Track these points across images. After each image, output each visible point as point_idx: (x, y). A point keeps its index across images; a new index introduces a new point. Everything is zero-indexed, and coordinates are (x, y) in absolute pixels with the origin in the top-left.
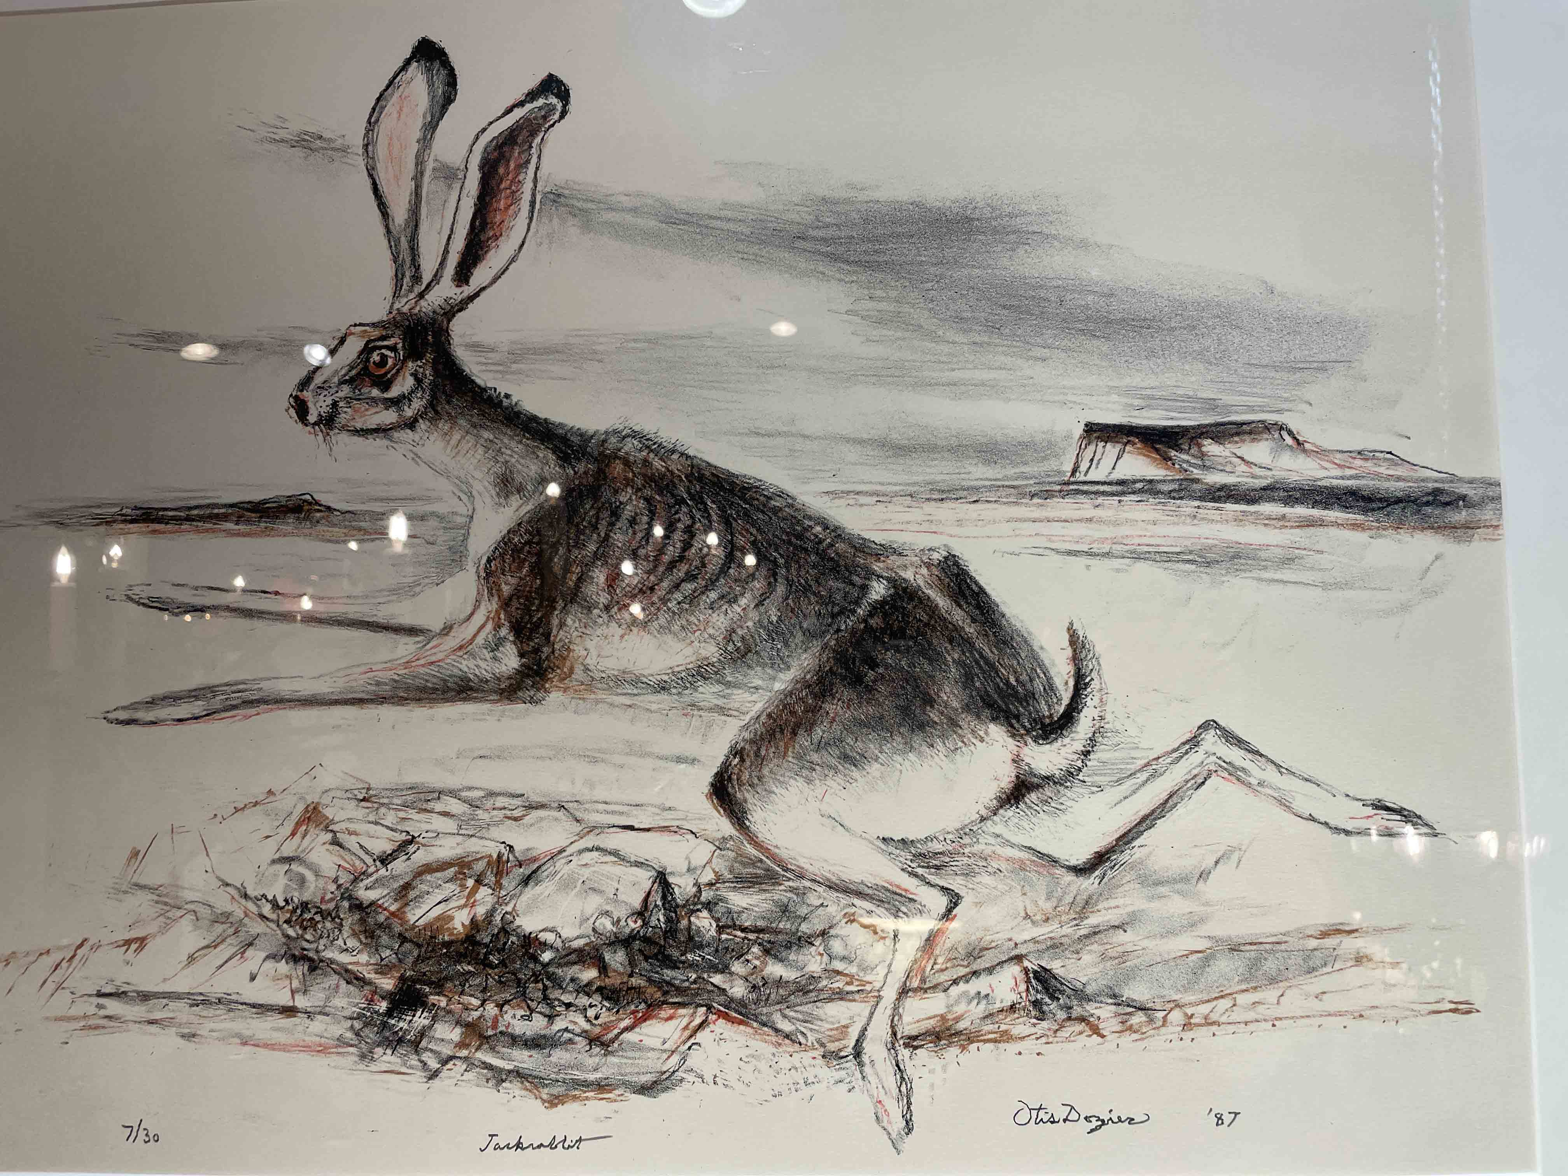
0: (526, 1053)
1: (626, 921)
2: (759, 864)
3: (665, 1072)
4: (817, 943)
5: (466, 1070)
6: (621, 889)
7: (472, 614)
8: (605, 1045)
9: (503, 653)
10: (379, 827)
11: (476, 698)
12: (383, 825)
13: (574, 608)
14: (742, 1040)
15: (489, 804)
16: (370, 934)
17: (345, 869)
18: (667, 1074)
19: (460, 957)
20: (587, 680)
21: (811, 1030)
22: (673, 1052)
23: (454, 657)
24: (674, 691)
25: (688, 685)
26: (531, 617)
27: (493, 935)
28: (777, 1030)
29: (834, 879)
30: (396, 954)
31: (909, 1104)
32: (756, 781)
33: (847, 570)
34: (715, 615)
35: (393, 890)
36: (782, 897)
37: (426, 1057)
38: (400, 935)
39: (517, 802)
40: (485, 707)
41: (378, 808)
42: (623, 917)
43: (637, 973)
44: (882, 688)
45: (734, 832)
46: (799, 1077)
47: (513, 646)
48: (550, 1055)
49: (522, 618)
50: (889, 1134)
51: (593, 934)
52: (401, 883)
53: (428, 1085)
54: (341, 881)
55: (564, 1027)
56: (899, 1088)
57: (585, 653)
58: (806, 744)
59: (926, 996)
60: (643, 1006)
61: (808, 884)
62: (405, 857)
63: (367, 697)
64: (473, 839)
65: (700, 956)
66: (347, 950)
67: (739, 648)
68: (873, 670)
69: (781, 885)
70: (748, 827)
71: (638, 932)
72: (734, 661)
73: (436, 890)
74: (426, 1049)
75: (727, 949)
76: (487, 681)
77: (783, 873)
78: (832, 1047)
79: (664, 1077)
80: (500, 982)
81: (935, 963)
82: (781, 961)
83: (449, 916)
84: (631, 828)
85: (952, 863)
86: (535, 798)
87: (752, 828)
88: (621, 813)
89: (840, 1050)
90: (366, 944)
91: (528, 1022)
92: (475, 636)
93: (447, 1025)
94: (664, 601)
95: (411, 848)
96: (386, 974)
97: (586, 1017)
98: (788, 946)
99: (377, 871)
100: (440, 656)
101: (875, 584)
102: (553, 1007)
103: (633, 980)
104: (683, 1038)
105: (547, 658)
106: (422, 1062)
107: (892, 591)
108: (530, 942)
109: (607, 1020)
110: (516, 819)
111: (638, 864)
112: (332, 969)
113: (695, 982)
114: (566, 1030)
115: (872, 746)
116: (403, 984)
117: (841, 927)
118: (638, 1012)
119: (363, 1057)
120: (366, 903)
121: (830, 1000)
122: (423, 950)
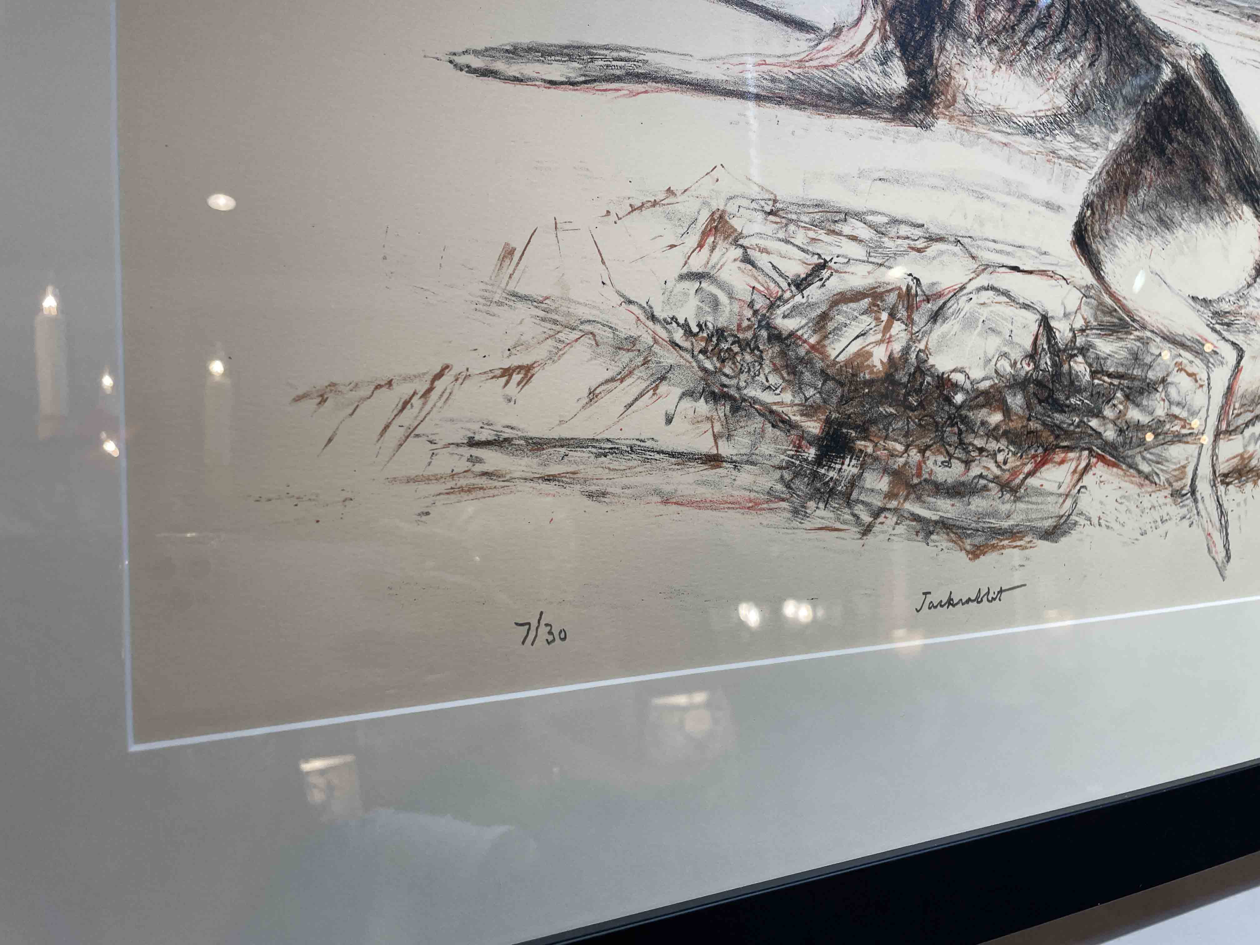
0: (949, 502)
1: (1021, 364)
2: (1114, 314)
3: (1062, 516)
4: (1160, 389)
5: (897, 523)
6: (1014, 331)
7: (859, 19)
8: (1014, 491)
9: (892, 68)
10: (790, 247)
11: (870, 113)
12: (794, 245)
13: (951, 34)
14: (1117, 482)
15: (893, 231)
16: (792, 370)
17: (760, 292)
18: (1064, 518)
19: (884, 398)
20: (968, 111)
21: (1162, 470)
22: (1067, 496)
23: (846, 64)
24: (1038, 135)
25: (1048, 132)
26: (914, 35)
27: (910, 375)
28: (1139, 472)
29: (1165, 331)
30: (820, 393)
31: (1227, 534)
32: (1104, 235)
33: (1146, 48)
34: (1062, 66)
35: (811, 320)
36: (1133, 346)
37: (859, 509)
38: (822, 371)
39: (918, 232)
40: (880, 125)
41: (786, 225)
42: (1019, 359)
43: (1033, 417)
44: (1178, 162)
45: (1095, 282)
46: (1156, 515)
47: (900, 62)
48: (969, 504)
49: (906, 33)
50: (1217, 563)
51: (995, 375)
52: (819, 312)
53: (862, 542)
54: (757, 307)
55: (979, 473)
56: (1220, 520)
57: (964, 82)
58: (1135, 204)
59: (1231, 437)
60: (1040, 450)
61: (1149, 334)
62: (819, 284)
63: (763, 94)
64: (882, 268)
65: (1080, 400)
66: (769, 387)
67: (1081, 103)
68: (1171, 144)
69: (1131, 334)
70: (1103, 278)
71: (1032, 374)
72: (1079, 115)
73: (853, 323)
74: (858, 501)
75: (1099, 393)
76: (879, 97)
77: (1131, 323)
78: (1177, 485)
79: (1062, 521)
80: (920, 425)
81: (1234, 409)
82: (1138, 406)
83: (868, 352)
84: (1016, 269)
85: (1236, 322)
86: (935, 230)
87: (1107, 279)
88: (1008, 254)
89: (1182, 489)
90: (789, 382)
91: (947, 469)
92: (864, 44)
93: (875, 473)
94: (1025, 44)
95: (825, 273)
96: (812, 416)
97: (996, 462)
98: (1141, 392)
99: (793, 296)
100: (832, 61)
101: (1164, 66)
102: (968, 452)
103: (1031, 423)
104: (1074, 481)
105: (931, 80)
106: (854, 515)
107: (1175, 75)
108: (943, 383)
109: (1013, 465)
110: (919, 251)
111: (1026, 307)
112: (756, 409)
113: (1078, 426)
114: (981, 476)
115: (1176, 213)
116: (830, 428)
117: (1175, 376)
118: (1037, 456)
119: (795, 512)
120: (785, 334)
121: (1172, 442)
122: (846, 389)
